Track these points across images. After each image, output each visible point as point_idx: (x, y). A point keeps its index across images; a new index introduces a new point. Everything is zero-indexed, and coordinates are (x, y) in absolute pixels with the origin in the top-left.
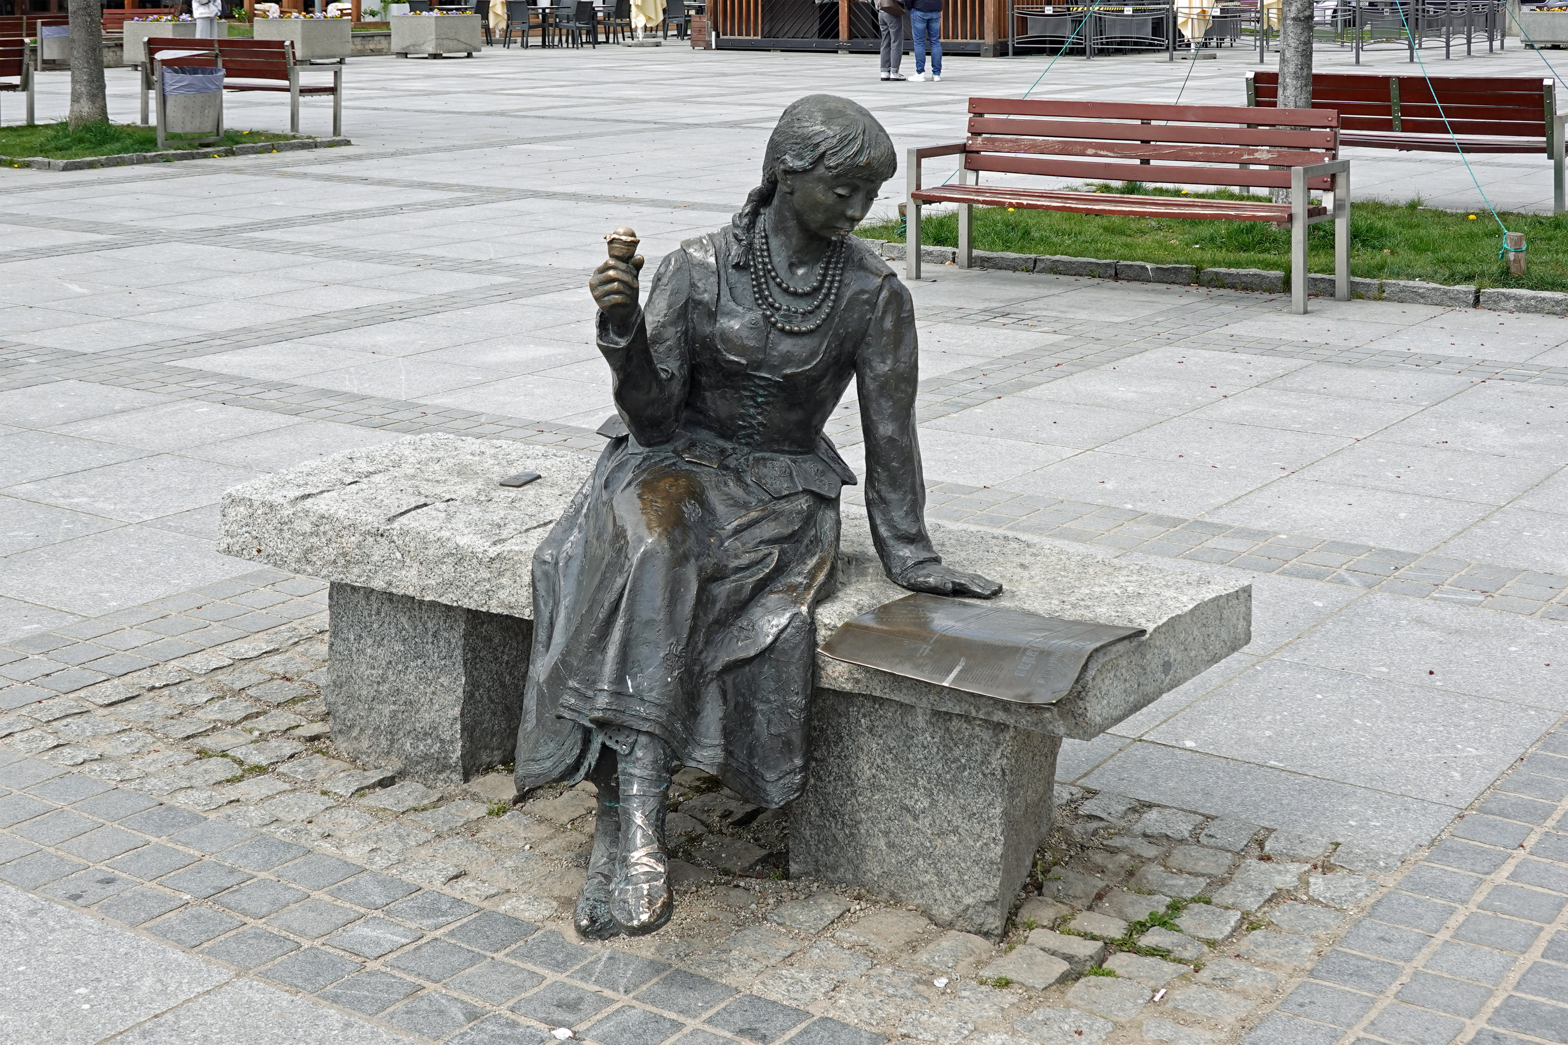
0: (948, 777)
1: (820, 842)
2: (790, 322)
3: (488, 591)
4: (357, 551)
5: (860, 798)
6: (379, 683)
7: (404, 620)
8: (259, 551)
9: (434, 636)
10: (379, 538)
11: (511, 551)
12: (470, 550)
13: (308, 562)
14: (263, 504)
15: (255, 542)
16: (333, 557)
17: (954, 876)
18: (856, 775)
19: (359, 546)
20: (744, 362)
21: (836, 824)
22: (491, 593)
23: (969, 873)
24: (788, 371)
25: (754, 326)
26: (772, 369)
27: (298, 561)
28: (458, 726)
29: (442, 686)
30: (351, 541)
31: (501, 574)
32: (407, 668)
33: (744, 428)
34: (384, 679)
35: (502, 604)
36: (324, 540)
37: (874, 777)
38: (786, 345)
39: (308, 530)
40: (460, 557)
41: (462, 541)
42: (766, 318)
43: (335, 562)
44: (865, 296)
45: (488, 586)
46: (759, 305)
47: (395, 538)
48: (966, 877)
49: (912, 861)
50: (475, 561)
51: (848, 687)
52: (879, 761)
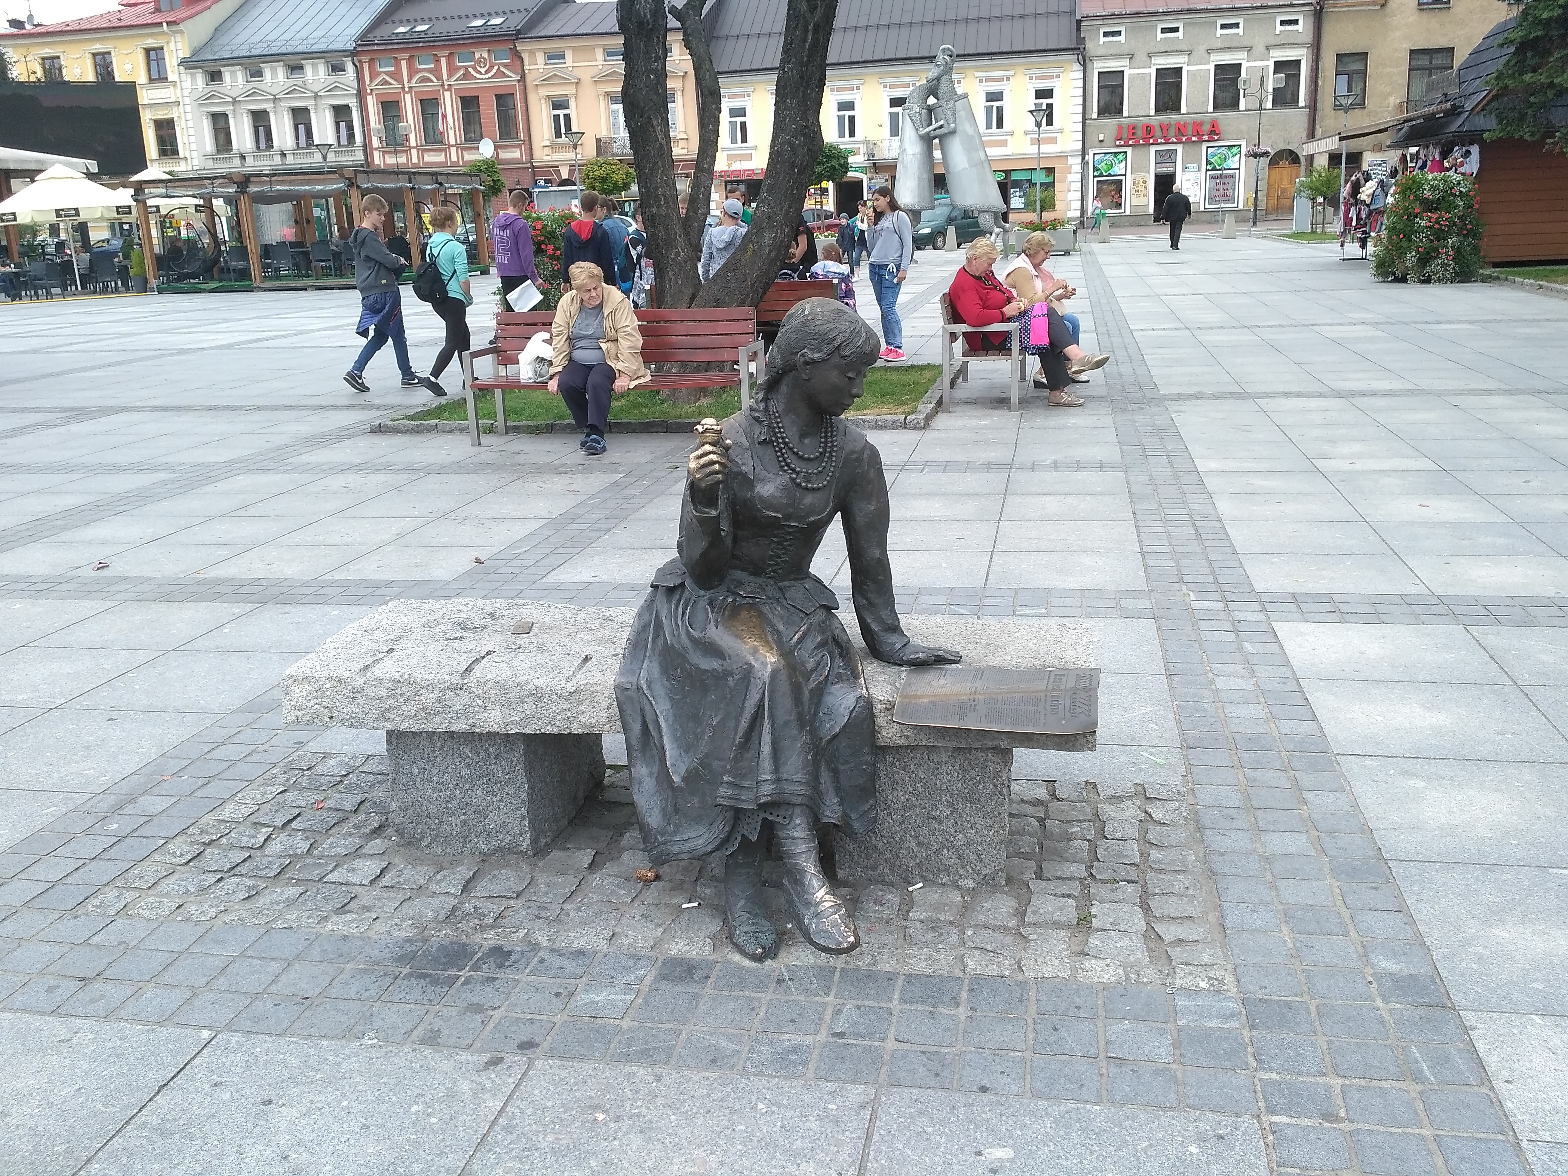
0: (966, 791)
1: (861, 852)
2: (810, 482)
3: (569, 717)
4: (437, 705)
5: (894, 817)
6: (447, 802)
7: (467, 750)
8: (331, 718)
9: (496, 758)
10: (459, 692)
11: (587, 684)
12: (549, 689)
13: (386, 719)
14: (330, 679)
15: (326, 711)
16: (413, 712)
17: (973, 857)
18: (892, 801)
19: (439, 700)
20: (780, 516)
21: (876, 838)
22: (571, 719)
23: (985, 853)
24: (812, 519)
25: (785, 489)
26: (800, 519)
27: (377, 720)
28: (526, 822)
29: (508, 794)
30: (429, 698)
31: (579, 703)
32: (473, 787)
33: (772, 565)
34: (453, 798)
35: (583, 725)
36: (401, 700)
37: (907, 800)
38: (809, 499)
39: (384, 694)
40: (538, 695)
41: (540, 683)
42: (793, 480)
43: (415, 716)
44: (855, 456)
45: (569, 715)
46: (785, 471)
47: (474, 689)
48: (983, 856)
49: (938, 851)
50: (554, 696)
51: (901, 742)
52: (911, 789)
